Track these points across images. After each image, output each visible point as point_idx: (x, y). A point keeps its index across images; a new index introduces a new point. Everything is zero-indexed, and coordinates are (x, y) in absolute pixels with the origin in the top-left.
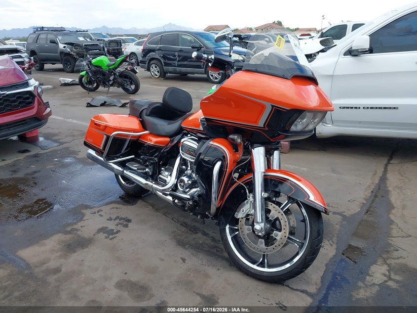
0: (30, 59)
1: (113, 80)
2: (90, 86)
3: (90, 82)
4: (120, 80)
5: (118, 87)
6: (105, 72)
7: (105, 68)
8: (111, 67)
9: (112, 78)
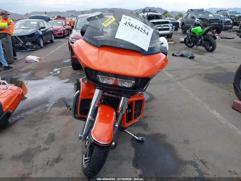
0: (173, 27)
1: (200, 42)
2: (189, 44)
3: (189, 42)
4: (204, 42)
5: (203, 47)
6: (197, 37)
7: (197, 34)
8: (201, 34)
9: (200, 41)
